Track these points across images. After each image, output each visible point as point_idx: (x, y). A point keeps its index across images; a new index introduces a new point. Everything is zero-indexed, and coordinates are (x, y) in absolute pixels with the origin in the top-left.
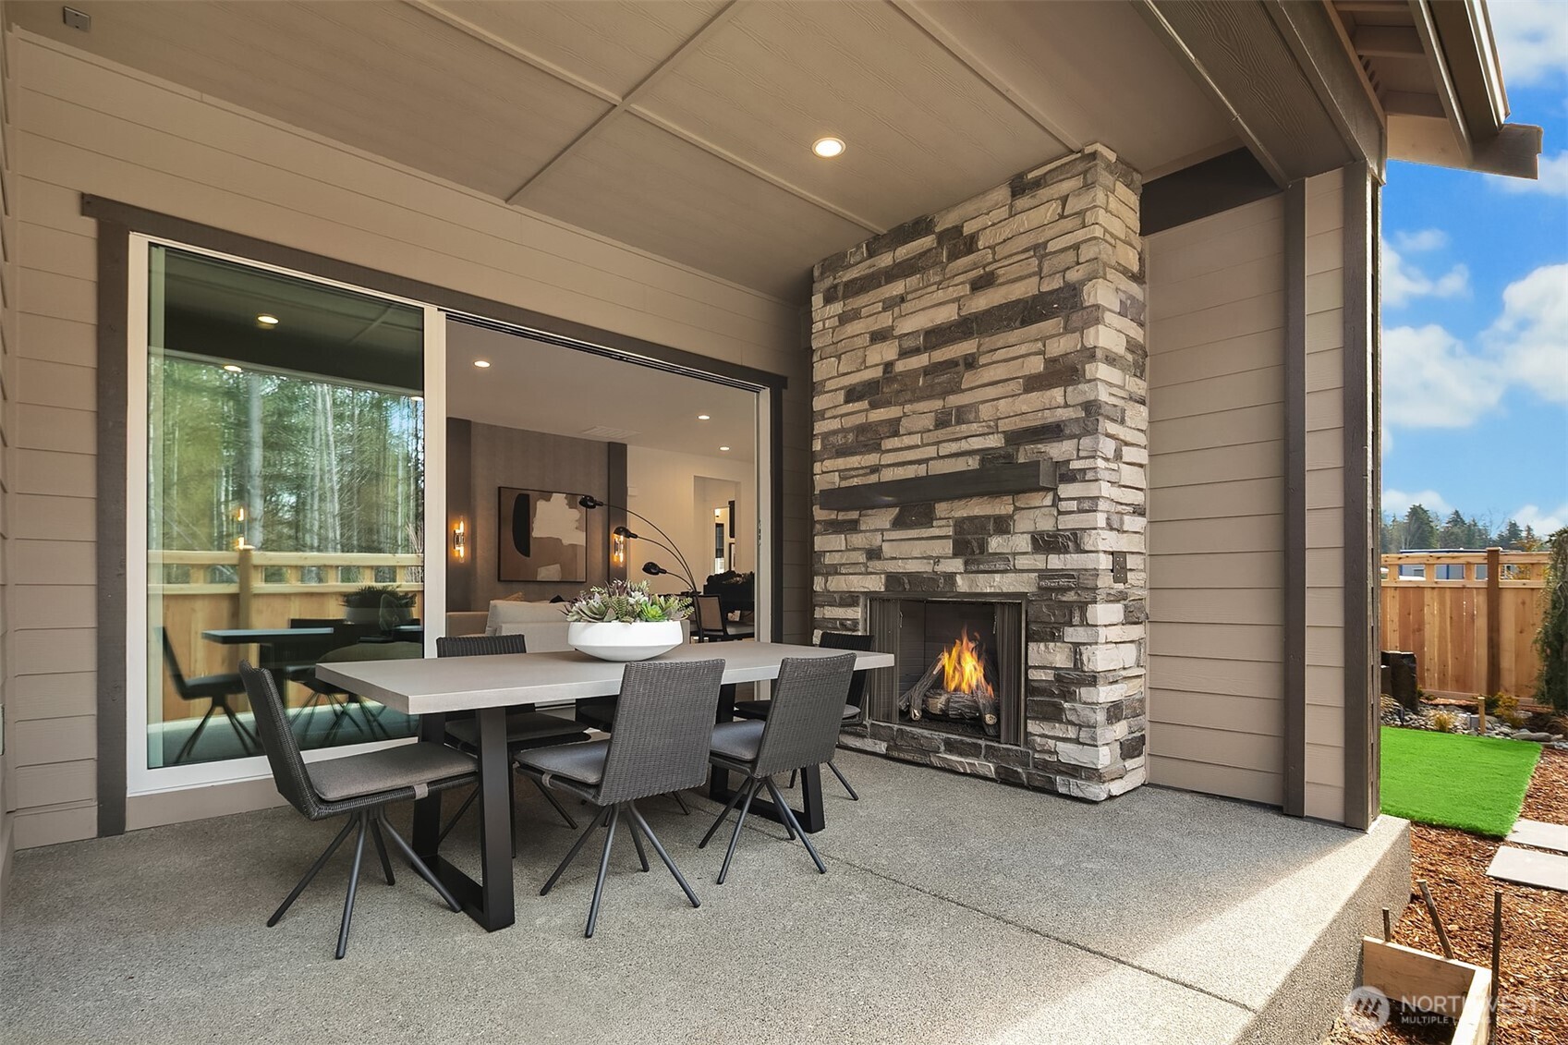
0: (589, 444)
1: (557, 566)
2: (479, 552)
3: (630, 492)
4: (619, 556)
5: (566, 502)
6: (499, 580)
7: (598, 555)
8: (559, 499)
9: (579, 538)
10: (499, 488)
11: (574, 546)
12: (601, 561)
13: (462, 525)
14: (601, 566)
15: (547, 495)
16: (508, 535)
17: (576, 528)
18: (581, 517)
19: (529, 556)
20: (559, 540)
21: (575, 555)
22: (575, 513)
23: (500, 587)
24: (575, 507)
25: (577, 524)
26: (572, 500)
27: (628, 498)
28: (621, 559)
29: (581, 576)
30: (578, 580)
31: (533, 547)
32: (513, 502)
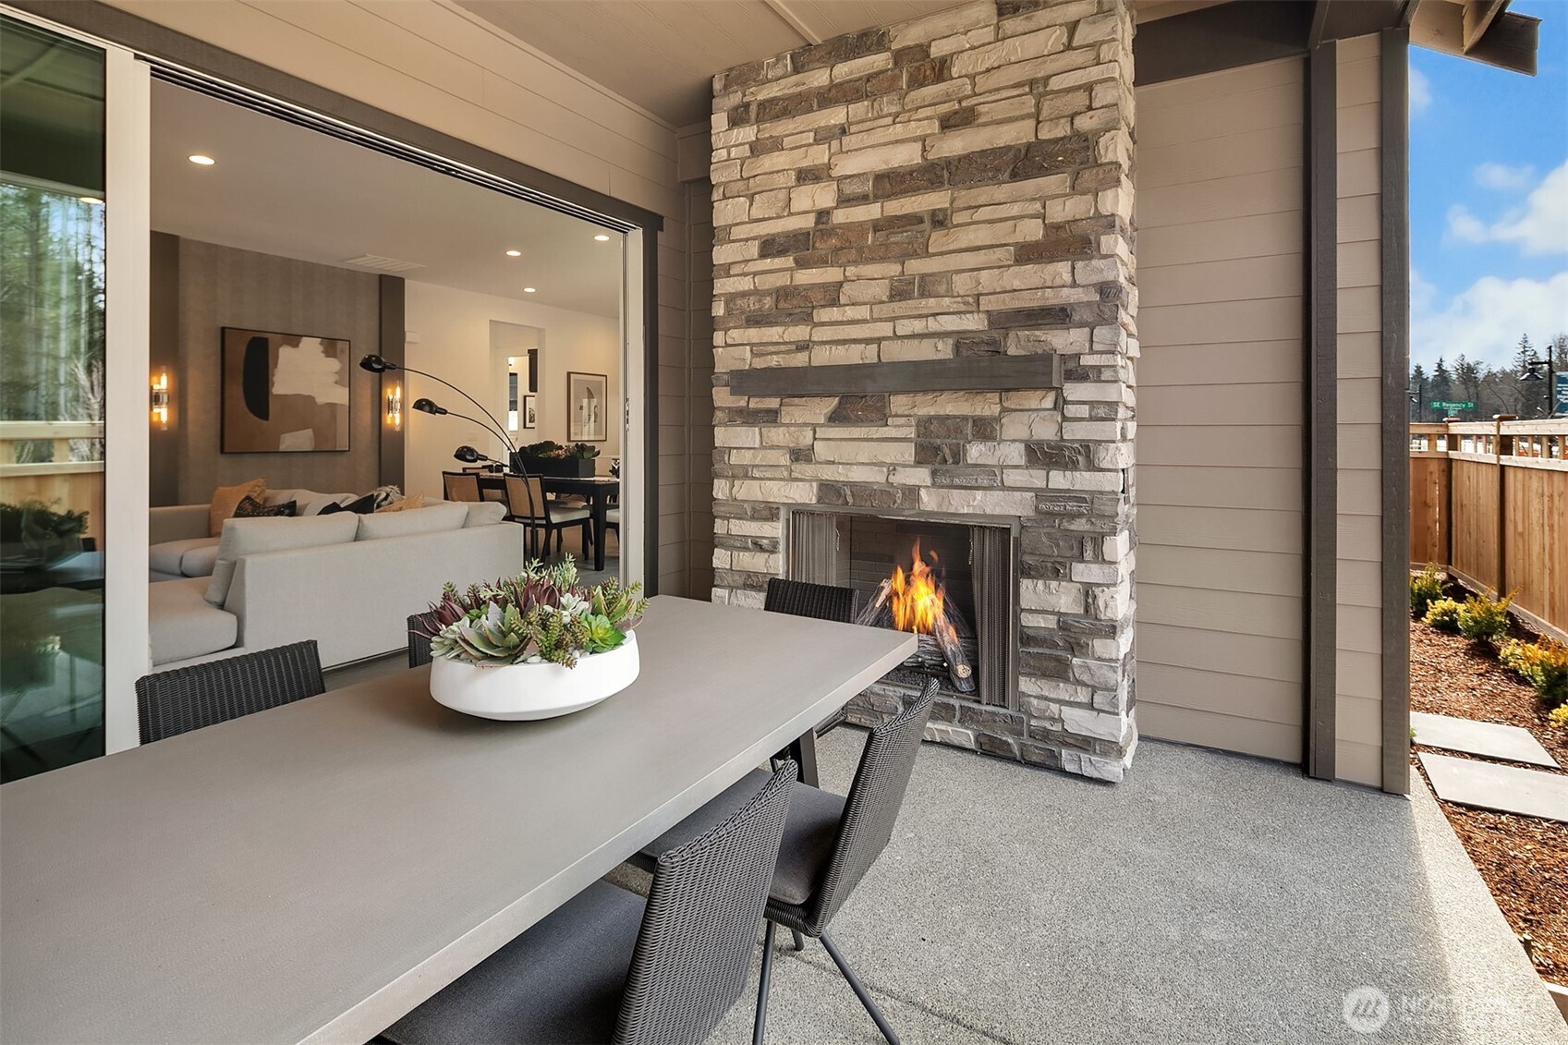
0: (352, 277)
1: (309, 432)
2: (191, 414)
3: (409, 337)
4: (393, 418)
5: (321, 348)
6: (222, 451)
7: (366, 416)
8: (311, 346)
9: (340, 396)
10: (222, 329)
11: (332, 406)
12: (369, 424)
13: (166, 378)
15: (293, 339)
16: (237, 392)
17: (336, 383)
18: (342, 369)
19: (267, 419)
20: (310, 399)
21: (334, 417)
22: (334, 365)
23: (223, 461)
24: (335, 356)
25: (337, 377)
26: (330, 346)
27: (406, 345)
28: (398, 421)
29: (342, 443)
30: (338, 449)
31: (273, 408)
32: (243, 349)
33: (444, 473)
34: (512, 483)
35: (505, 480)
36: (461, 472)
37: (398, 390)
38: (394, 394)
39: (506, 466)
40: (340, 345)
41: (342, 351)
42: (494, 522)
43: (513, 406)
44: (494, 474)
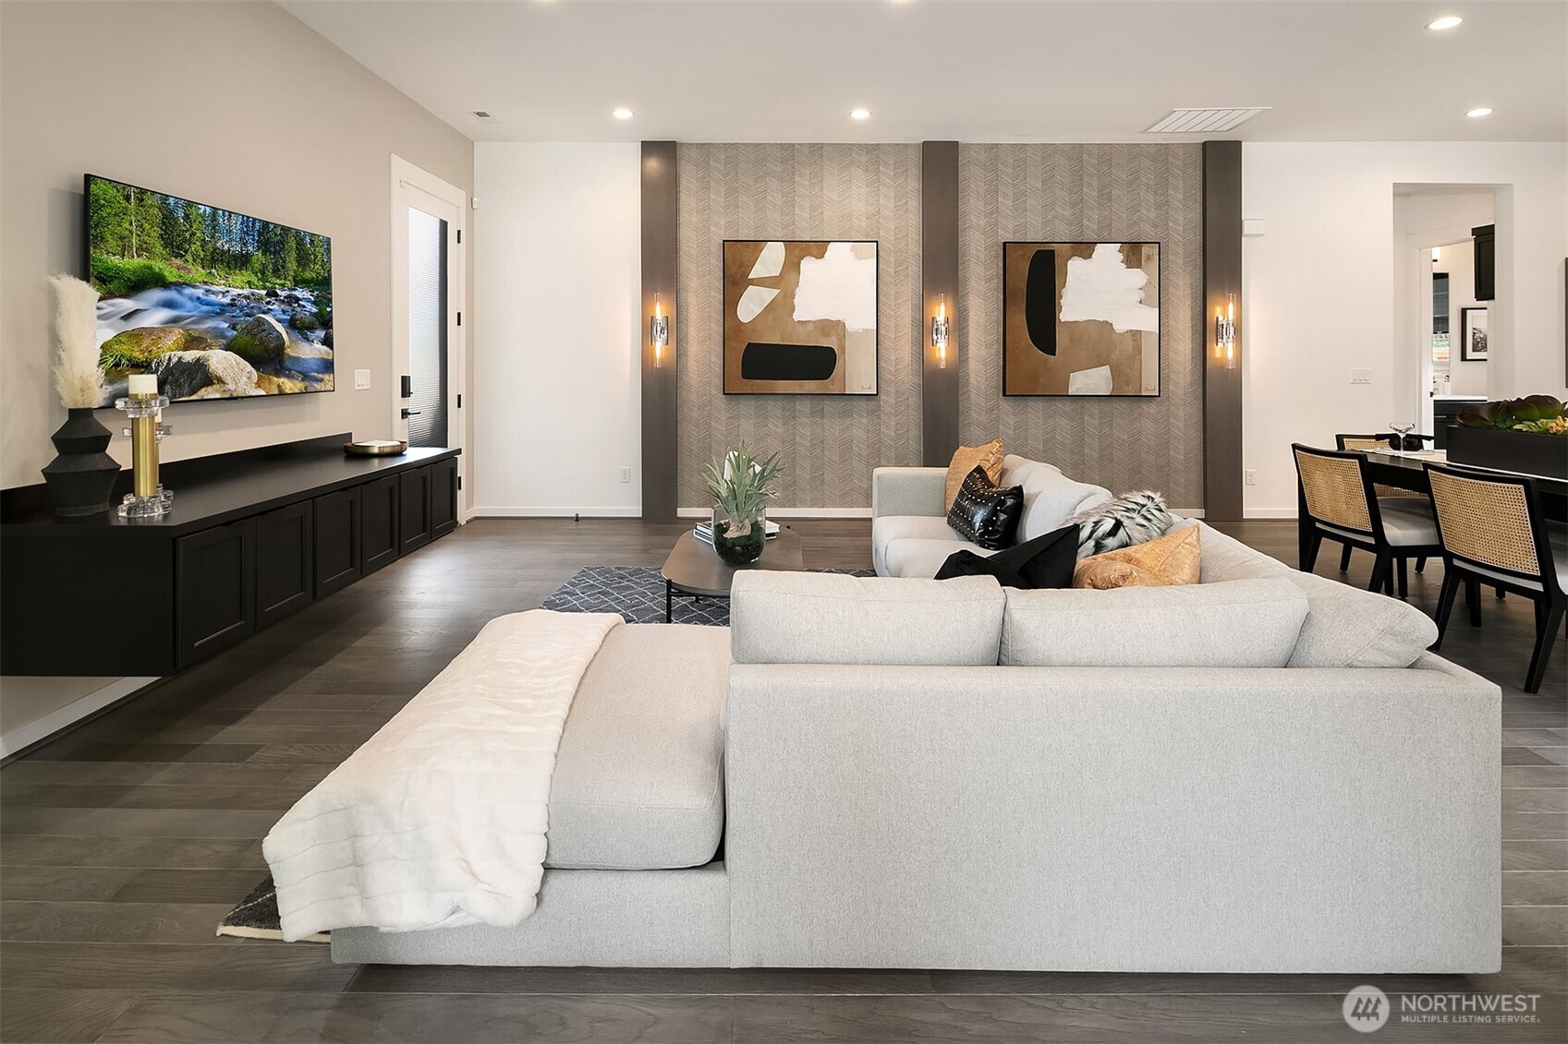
0: (1162, 153)
1: (1105, 370)
2: (973, 350)
3: (1246, 229)
4: (1224, 349)
5: (1121, 256)
6: (1004, 395)
7: (1183, 348)
8: (1107, 255)
9: (1146, 320)
10: (1005, 243)
11: (1136, 335)
12: (1189, 357)
13: (943, 308)
14: (1188, 366)
15: (1084, 248)
16: (1020, 320)
17: (1140, 302)
18: (1149, 282)
19: (1054, 355)
20: (1107, 325)
21: (1138, 349)
22: (1138, 277)
23: (1006, 405)
24: (1139, 266)
25: (1142, 295)
26: (1133, 253)
27: (1243, 238)
28: (1230, 354)
29: (1150, 386)
30: (1143, 394)
31: (1061, 339)
32: (1026, 267)
33: (1295, 447)
34: (1444, 487)
35: (1425, 474)
36: (1334, 448)
37: (1231, 308)
38: (1225, 314)
39: (1429, 438)
40: (1145, 250)
41: (1149, 258)
42: (1395, 662)
43: (1441, 324)
44: (1402, 453)
